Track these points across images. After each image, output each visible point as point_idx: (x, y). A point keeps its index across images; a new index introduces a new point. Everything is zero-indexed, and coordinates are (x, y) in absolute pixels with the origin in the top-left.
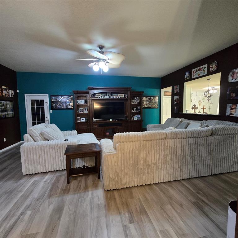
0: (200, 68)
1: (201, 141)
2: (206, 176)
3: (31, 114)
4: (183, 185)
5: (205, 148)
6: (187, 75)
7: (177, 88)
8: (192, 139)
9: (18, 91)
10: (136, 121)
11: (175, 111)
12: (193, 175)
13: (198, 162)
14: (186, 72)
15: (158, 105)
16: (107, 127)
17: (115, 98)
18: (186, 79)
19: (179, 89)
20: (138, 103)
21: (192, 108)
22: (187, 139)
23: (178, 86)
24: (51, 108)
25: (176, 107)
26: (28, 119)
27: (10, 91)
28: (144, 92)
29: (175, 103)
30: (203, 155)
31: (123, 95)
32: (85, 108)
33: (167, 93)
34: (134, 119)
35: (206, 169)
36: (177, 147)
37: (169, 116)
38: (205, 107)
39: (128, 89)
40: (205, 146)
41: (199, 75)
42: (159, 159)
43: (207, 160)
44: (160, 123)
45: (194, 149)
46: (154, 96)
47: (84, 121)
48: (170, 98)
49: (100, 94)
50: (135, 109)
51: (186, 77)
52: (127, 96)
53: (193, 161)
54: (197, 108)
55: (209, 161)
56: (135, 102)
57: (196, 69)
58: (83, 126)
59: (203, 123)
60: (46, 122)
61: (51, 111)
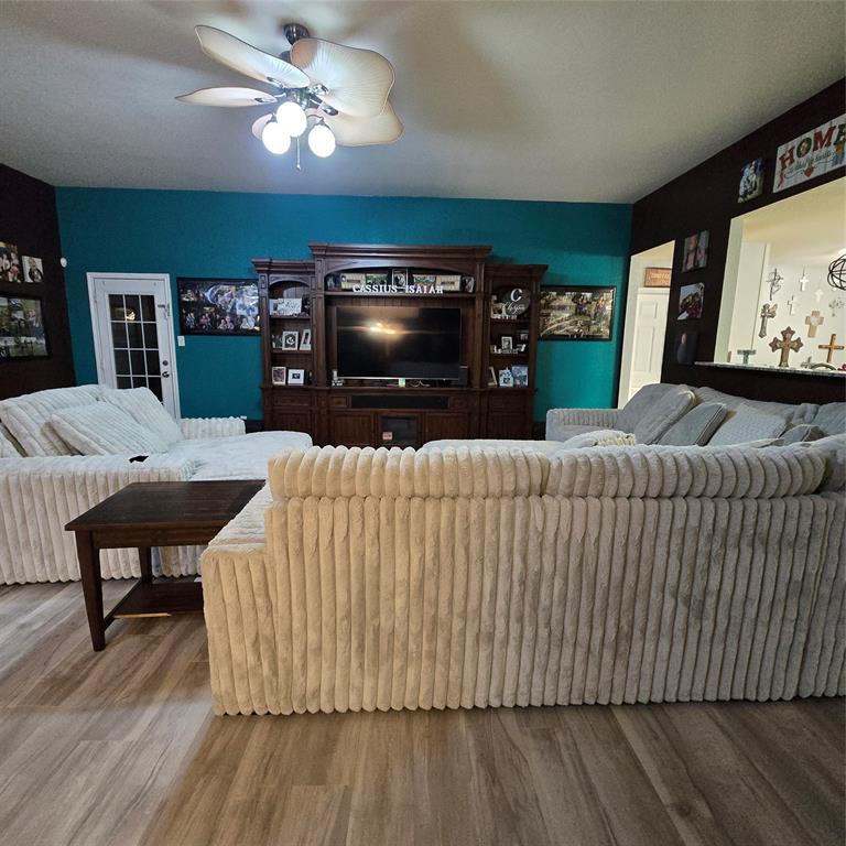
0: (818, 136)
1: (750, 519)
2: (763, 697)
3: (112, 349)
4: (619, 737)
5: (772, 559)
6: (750, 176)
7: (696, 248)
8: (695, 504)
9: (63, 262)
10: (506, 390)
11: (680, 355)
12: (685, 687)
13: (721, 628)
14: (744, 166)
15: (611, 328)
16: (386, 411)
17: (419, 290)
18: (741, 200)
19: (708, 251)
20: (519, 317)
21: (774, 345)
22: (666, 505)
23: (704, 235)
24: (182, 328)
25: (684, 337)
26: (102, 364)
27: (26, 259)
28: (546, 267)
29: (684, 316)
30: (754, 593)
31: (457, 279)
32: (305, 331)
33: (658, 276)
34: (502, 384)
35: (769, 664)
36: (598, 539)
37: (655, 377)
38: (836, 343)
39: (477, 256)
40: (773, 546)
41: (808, 172)
42: (494, 594)
43: (777, 619)
45: (701, 561)
46: (596, 289)
47: (301, 381)
48: (663, 297)
49: (361, 277)
50: (507, 341)
51: (741, 191)
52: (471, 284)
53: (692, 620)
54: (798, 345)
55: (789, 628)
56: (507, 312)
57: (796, 142)
58: (292, 401)
59: (802, 416)
60: (163, 380)
61: (182, 340)
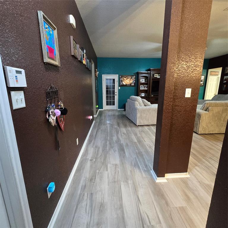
3: (106, 90)
9: (98, 72)
29: (225, 82)
33: (212, 73)
44: (203, 98)
47: (144, 96)
60: (115, 96)
61: (119, 87)
